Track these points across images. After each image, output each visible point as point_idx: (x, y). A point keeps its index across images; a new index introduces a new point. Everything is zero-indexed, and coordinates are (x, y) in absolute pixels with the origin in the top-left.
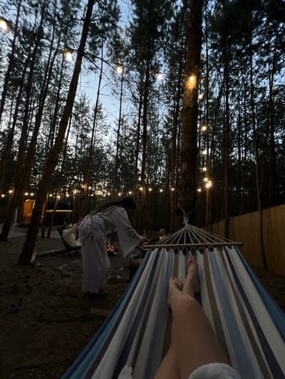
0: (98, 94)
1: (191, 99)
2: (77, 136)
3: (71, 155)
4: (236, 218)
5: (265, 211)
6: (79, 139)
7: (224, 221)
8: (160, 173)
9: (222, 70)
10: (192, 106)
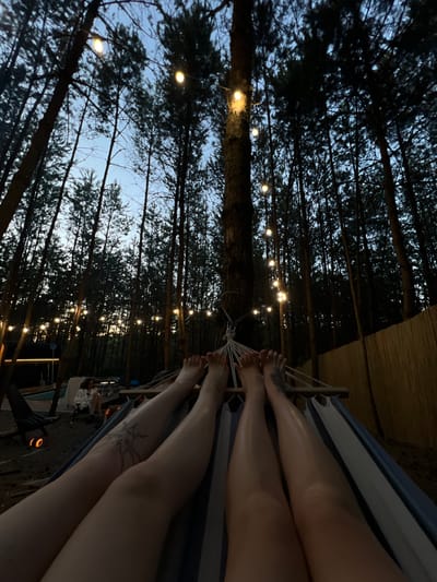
0: (108, 163)
1: (238, 127)
2: (77, 235)
3: (65, 266)
4: (328, 354)
5: (369, 339)
6: (80, 239)
7: (310, 362)
8: (212, 295)
9: (291, 146)
10: (240, 136)
